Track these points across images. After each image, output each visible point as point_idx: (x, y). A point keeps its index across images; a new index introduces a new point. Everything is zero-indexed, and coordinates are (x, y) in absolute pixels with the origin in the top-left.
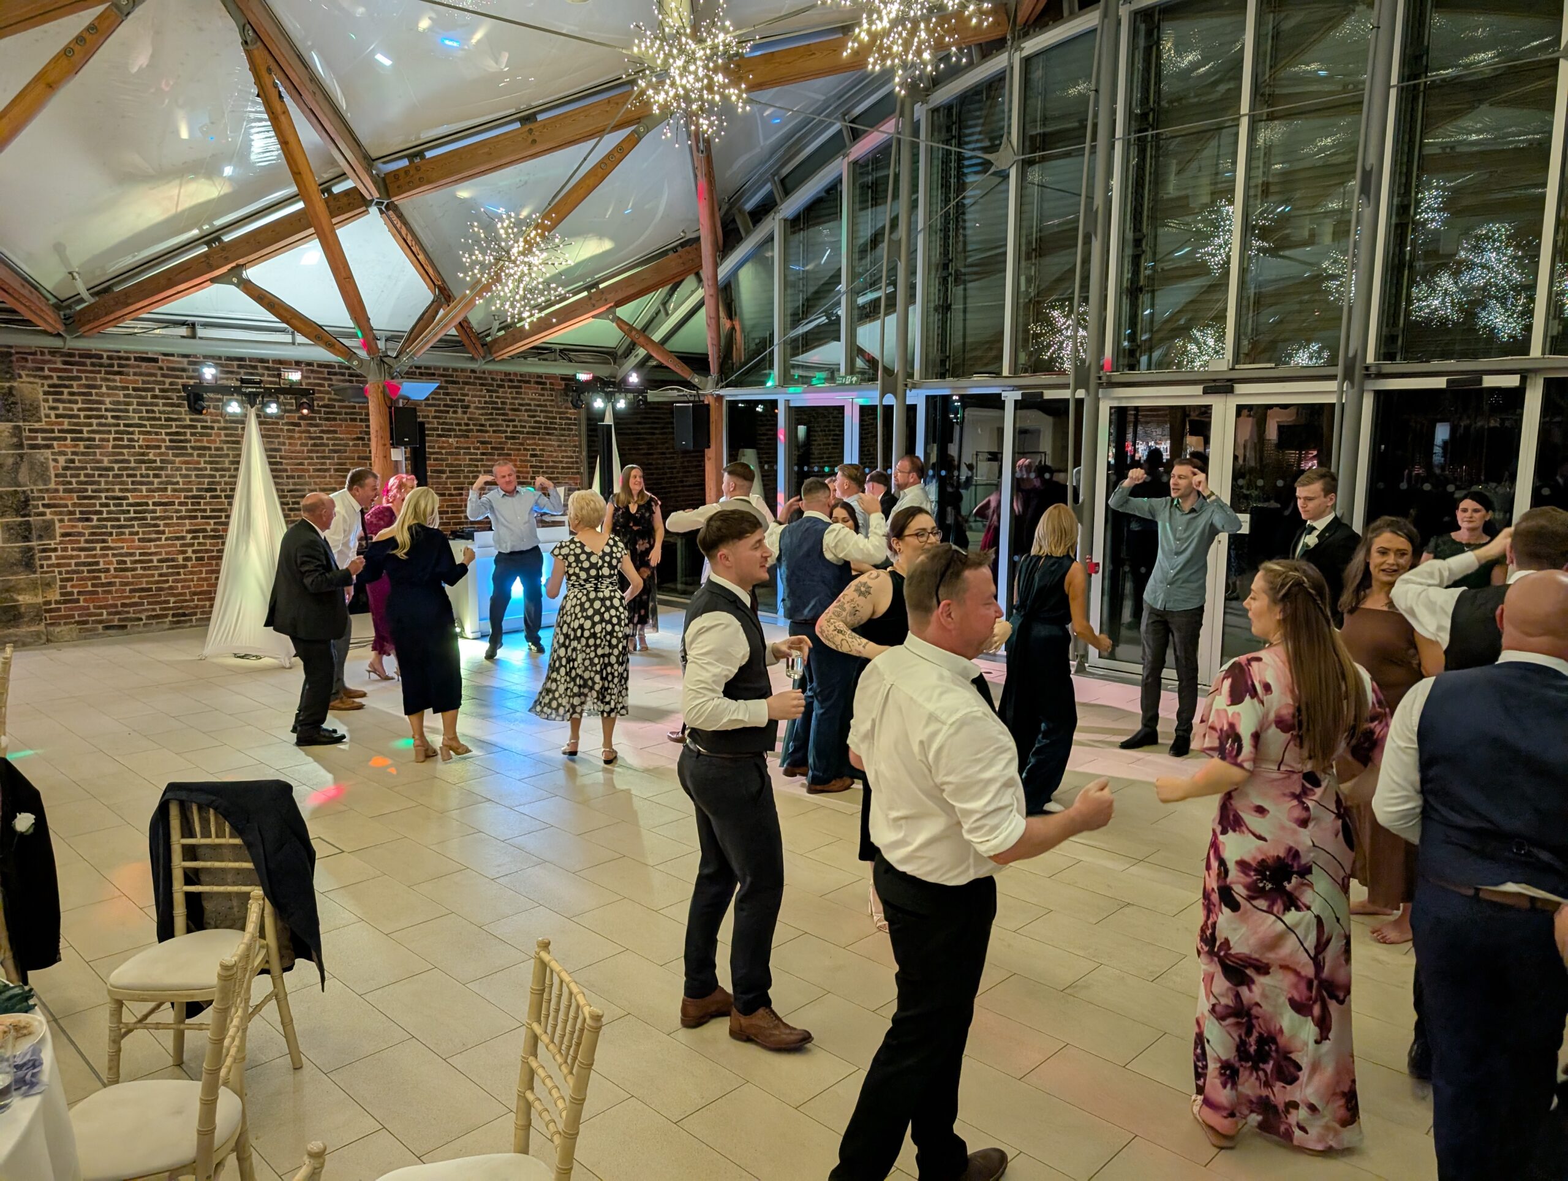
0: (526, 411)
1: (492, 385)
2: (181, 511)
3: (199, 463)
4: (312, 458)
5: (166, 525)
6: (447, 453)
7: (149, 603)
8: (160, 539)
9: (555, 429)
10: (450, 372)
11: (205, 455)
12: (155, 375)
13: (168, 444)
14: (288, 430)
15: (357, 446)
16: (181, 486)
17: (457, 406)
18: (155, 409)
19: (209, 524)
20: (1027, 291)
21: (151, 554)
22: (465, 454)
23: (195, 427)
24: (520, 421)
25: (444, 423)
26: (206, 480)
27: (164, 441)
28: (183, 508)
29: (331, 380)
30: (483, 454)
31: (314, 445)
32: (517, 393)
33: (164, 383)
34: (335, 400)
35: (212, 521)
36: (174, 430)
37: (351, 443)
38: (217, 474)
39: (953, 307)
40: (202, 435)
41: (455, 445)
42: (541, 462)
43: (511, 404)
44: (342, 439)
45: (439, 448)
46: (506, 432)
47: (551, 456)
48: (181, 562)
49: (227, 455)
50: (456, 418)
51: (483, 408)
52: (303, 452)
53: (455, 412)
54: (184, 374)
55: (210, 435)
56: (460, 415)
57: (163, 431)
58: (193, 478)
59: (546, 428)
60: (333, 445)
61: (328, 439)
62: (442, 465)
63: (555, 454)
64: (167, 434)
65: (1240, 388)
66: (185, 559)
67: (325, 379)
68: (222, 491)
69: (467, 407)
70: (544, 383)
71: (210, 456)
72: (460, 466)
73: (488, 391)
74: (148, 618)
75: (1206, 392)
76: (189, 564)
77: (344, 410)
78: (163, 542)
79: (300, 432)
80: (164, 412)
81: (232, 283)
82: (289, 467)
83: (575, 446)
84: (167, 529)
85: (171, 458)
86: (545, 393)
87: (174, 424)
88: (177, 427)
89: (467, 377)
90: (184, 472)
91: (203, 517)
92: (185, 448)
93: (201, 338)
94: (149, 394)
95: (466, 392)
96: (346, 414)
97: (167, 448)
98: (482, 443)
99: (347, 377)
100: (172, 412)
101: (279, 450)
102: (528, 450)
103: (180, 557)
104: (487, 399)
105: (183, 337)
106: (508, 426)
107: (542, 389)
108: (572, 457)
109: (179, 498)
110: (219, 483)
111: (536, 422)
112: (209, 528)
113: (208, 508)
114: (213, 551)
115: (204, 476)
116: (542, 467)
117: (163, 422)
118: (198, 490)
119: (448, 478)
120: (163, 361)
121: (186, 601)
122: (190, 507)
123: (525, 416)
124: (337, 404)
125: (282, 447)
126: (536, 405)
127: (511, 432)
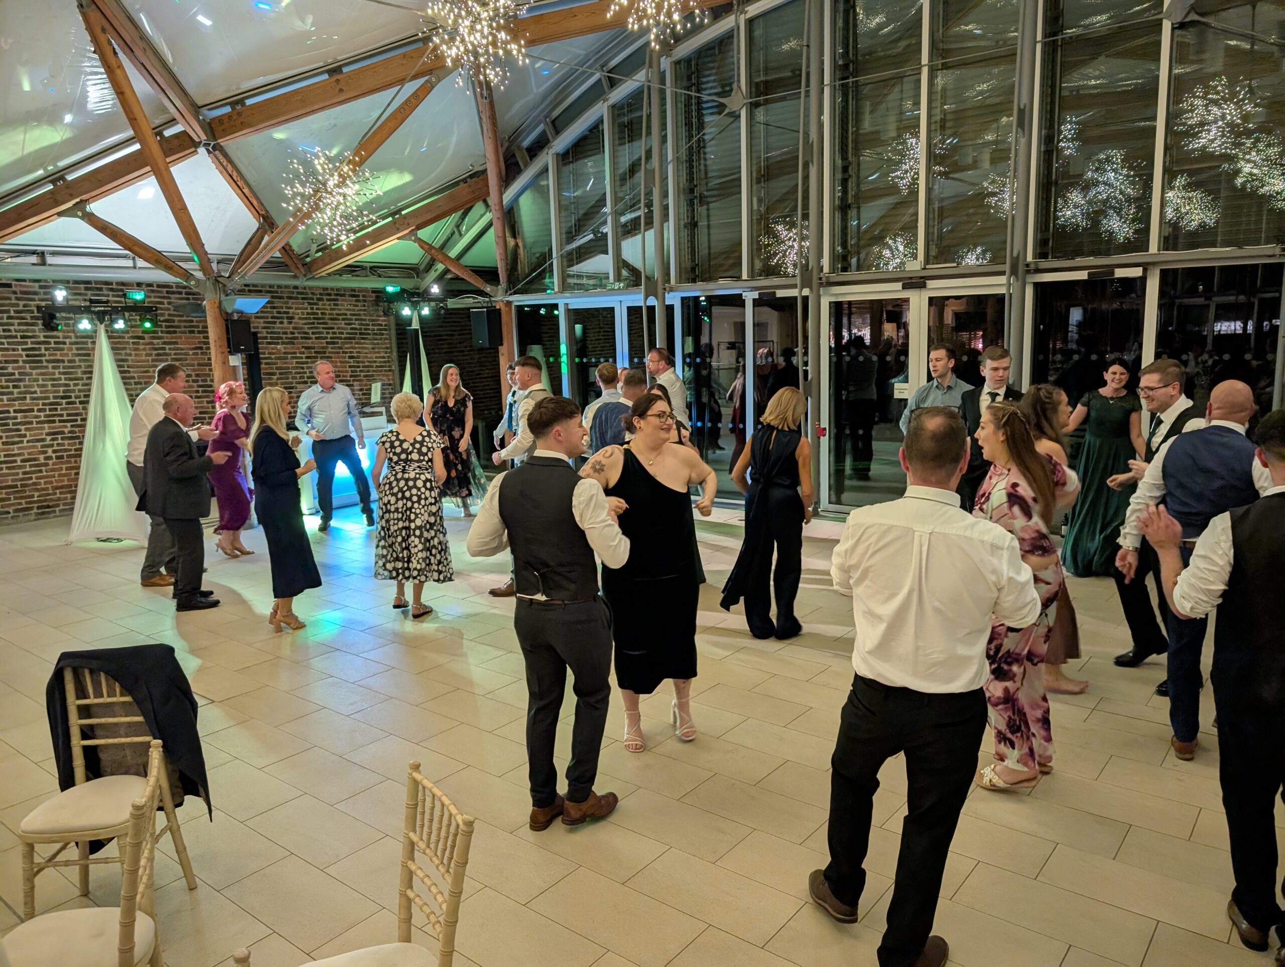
0: (343, 319)
1: (312, 299)
2: (39, 417)
3: (54, 374)
5: (26, 429)
6: (276, 358)
7: (15, 498)
8: (22, 442)
9: (369, 334)
10: (275, 289)
11: (59, 367)
12: (10, 299)
13: (25, 358)
14: (133, 343)
15: (197, 354)
16: (39, 395)
17: (282, 318)
18: (12, 328)
19: (66, 427)
20: (759, 210)
21: (14, 455)
22: (292, 358)
23: (49, 343)
24: (338, 328)
25: (272, 333)
26: (62, 389)
27: (21, 356)
28: (42, 414)
29: (169, 298)
30: (307, 357)
31: (158, 355)
32: (335, 305)
33: (18, 305)
34: (174, 316)
35: (69, 424)
36: (30, 346)
37: (191, 352)
38: (72, 383)
39: (700, 224)
40: (55, 349)
41: (283, 350)
42: (358, 362)
43: (330, 314)
44: (182, 349)
45: (269, 353)
46: (326, 338)
47: (366, 357)
48: (42, 461)
49: (80, 366)
50: (282, 328)
51: (306, 319)
52: (148, 361)
53: (281, 323)
54: (36, 297)
55: (62, 349)
56: (286, 325)
57: (20, 347)
58: (50, 388)
59: (361, 334)
60: (175, 354)
61: (170, 349)
62: (272, 368)
63: (369, 355)
64: (23, 350)
65: (931, 284)
66: (47, 458)
67: (164, 297)
68: (76, 397)
69: (292, 318)
70: (358, 296)
71: (64, 368)
72: (288, 368)
73: (310, 304)
74: (16, 511)
75: (905, 287)
76: (50, 462)
77: (183, 324)
78: (25, 444)
79: (144, 344)
80: (19, 331)
81: (77, 216)
82: (136, 375)
83: (387, 348)
84: (28, 433)
85: (28, 370)
86: (359, 304)
87: (29, 340)
88: (32, 343)
89: (289, 292)
90: (41, 382)
91: (60, 421)
92: (41, 361)
93: (50, 265)
95: (290, 305)
96: (185, 327)
97: (24, 362)
98: (307, 348)
99: (184, 296)
100: (27, 331)
101: (126, 360)
102: (346, 353)
103: (42, 457)
104: (309, 311)
105: (33, 264)
106: (328, 333)
107: (357, 301)
108: (384, 357)
109: (38, 405)
110: (74, 391)
111: (352, 329)
112: (66, 430)
113: (65, 413)
114: (71, 450)
115: (60, 385)
116: (359, 367)
117: (19, 340)
118: (55, 397)
119: (278, 379)
120: (16, 286)
121: (49, 494)
122: (48, 413)
123: (342, 324)
124: (176, 319)
125: (129, 358)
126: (351, 315)
127: (331, 338)
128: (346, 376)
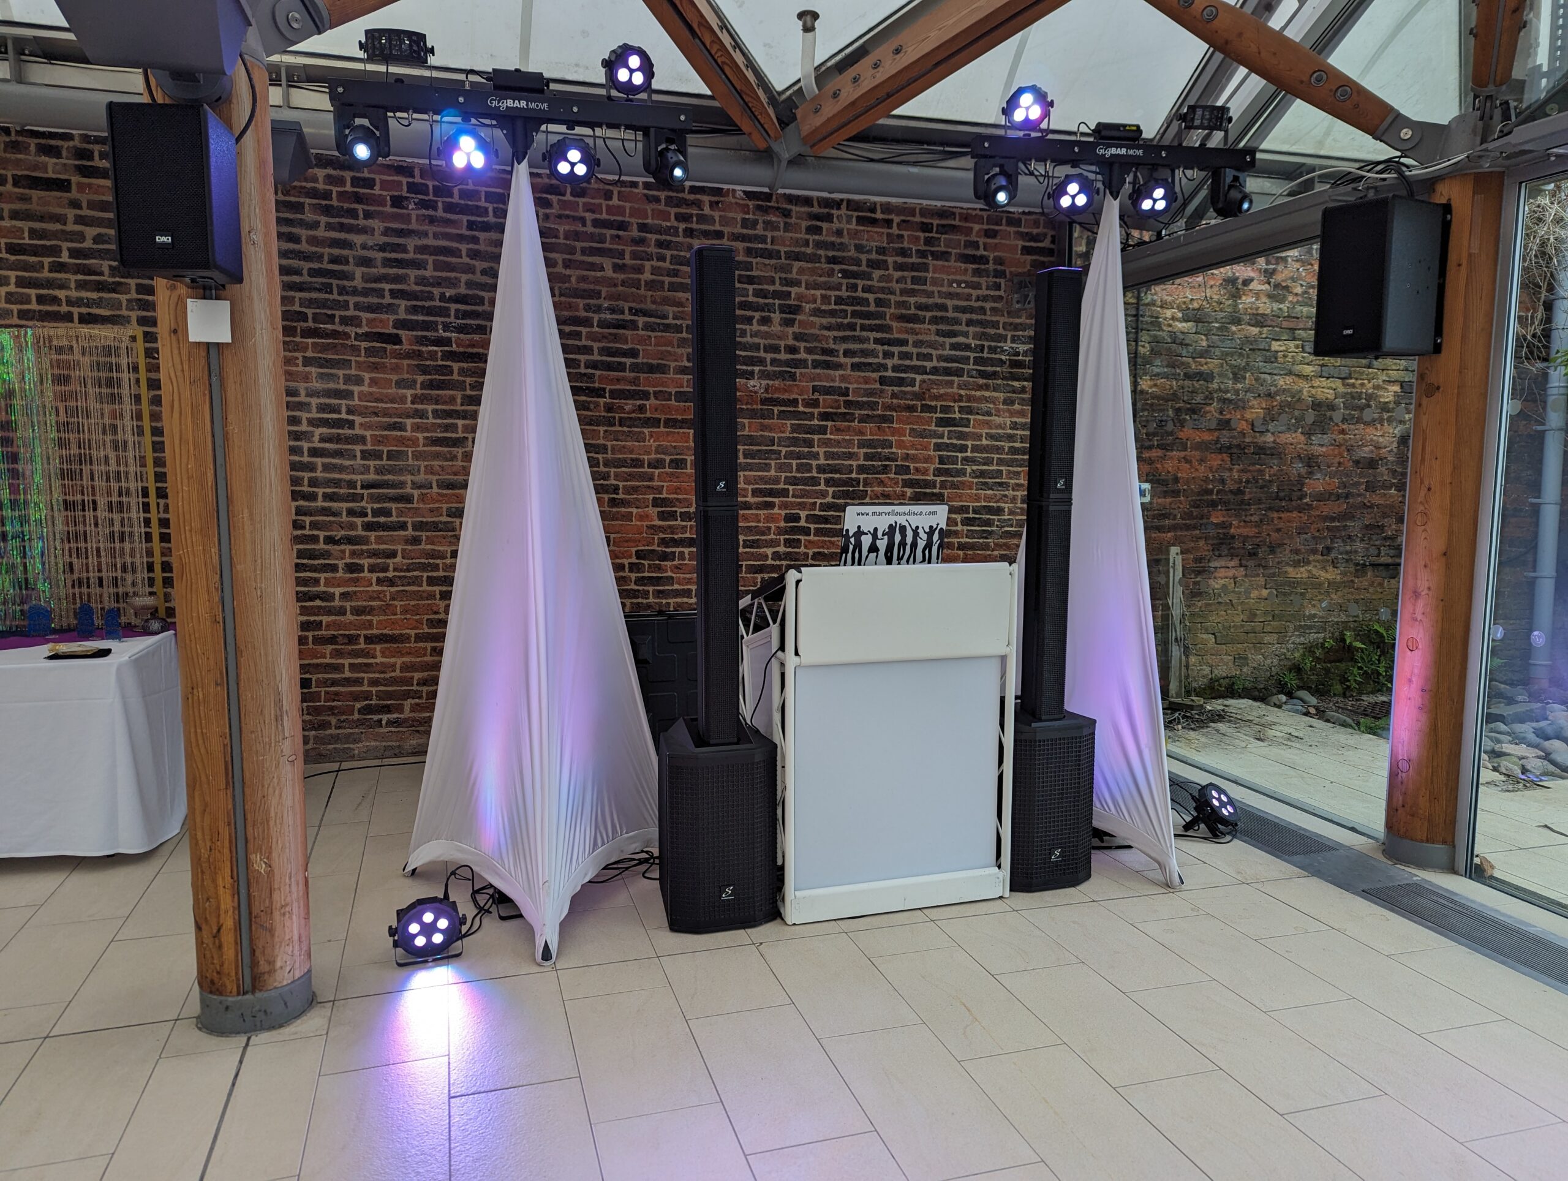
0: (935, 320)
1: (858, 263)
4: (422, 414)
12: (60, 219)
17: (769, 308)
18: (61, 294)
22: (783, 414)
24: (918, 344)
29: (475, 240)
30: (825, 416)
32: (914, 280)
33: (81, 237)
43: (900, 305)
46: (882, 367)
50: (766, 336)
51: (832, 313)
52: (404, 400)
53: (765, 321)
56: (776, 328)
59: (977, 361)
61: (462, 371)
67: (461, 238)
69: (796, 310)
70: (983, 260)
72: (772, 442)
73: (846, 274)
80: (79, 302)
86: (983, 281)
89: (797, 242)
94: (47, 260)
95: (794, 275)
98: (828, 391)
100: (98, 303)
102: (932, 409)
104: (844, 293)
106: (887, 355)
107: (977, 272)
111: (954, 347)
116: (963, 449)
123: (928, 332)
125: (356, 389)
126: (957, 309)
127: (895, 369)
128: (925, 472)
